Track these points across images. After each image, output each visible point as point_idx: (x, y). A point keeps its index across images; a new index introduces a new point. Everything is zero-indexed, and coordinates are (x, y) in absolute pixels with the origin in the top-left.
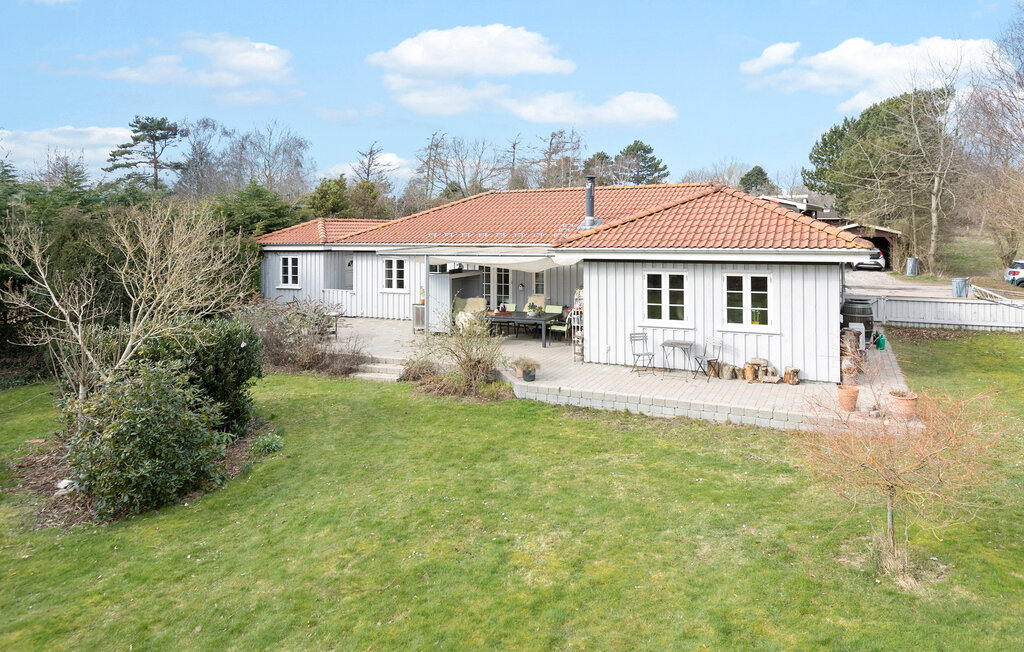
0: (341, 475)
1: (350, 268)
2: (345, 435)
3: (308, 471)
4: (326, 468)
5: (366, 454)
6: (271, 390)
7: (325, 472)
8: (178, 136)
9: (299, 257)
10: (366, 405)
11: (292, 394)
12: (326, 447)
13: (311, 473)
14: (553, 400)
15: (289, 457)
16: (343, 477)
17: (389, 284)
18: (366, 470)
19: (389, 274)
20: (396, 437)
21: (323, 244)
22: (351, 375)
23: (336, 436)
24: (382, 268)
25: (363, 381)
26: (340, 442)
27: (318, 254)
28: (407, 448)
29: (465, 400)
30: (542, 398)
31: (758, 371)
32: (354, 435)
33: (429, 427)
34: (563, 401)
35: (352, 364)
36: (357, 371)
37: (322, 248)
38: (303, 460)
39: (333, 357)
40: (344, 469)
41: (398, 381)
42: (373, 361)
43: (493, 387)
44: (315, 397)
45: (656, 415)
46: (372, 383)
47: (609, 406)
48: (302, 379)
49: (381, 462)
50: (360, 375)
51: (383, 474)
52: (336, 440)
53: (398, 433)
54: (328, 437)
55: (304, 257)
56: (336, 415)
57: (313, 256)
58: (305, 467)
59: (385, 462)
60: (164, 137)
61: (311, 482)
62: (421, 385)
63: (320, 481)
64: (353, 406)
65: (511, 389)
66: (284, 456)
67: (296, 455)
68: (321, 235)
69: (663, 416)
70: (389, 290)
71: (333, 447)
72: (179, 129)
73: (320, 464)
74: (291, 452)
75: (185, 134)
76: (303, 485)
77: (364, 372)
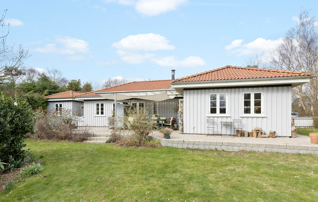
0: (81, 186)
1: (82, 109)
2: (82, 163)
3: (57, 185)
4: (70, 182)
5: (97, 172)
6: (44, 147)
7: (69, 185)
8: (22, 75)
9: (62, 103)
10: (92, 151)
11: (55, 148)
12: (71, 170)
13: (59, 186)
14: (180, 146)
15: (45, 177)
16: (83, 188)
17: (98, 113)
18: (98, 182)
19: (98, 109)
20: (112, 163)
21: (72, 98)
22: (84, 142)
23: (77, 164)
24: (95, 107)
25: (89, 143)
26: (79, 167)
27: (70, 102)
28: (120, 168)
29: (140, 148)
30: (175, 145)
31: (259, 133)
32: (87, 163)
33: (128, 158)
34: (185, 146)
35: (84, 137)
36: (86, 140)
37: (71, 99)
38: (54, 179)
39: (76, 135)
40: (82, 182)
41: (106, 143)
42: (94, 135)
43: (151, 142)
44: (66, 149)
45: (230, 150)
46: (94, 144)
47: (207, 147)
48: (61, 143)
49: (107, 177)
50: (88, 141)
51: (110, 184)
52: (77, 166)
53: (112, 161)
54: (72, 165)
55: (64, 103)
56: (76, 155)
57: (68, 103)
58: (56, 182)
59: (110, 176)
60: (17, 75)
61: (58, 193)
62: (117, 143)
63: (65, 192)
64: (86, 152)
65: (159, 143)
66: (42, 177)
67: (50, 175)
68: (71, 95)
69: (233, 150)
70: (98, 115)
71: (75, 170)
72: (23, 72)
73: (66, 180)
74: (47, 174)
75: (24, 74)
76: (52, 195)
77: (90, 140)
